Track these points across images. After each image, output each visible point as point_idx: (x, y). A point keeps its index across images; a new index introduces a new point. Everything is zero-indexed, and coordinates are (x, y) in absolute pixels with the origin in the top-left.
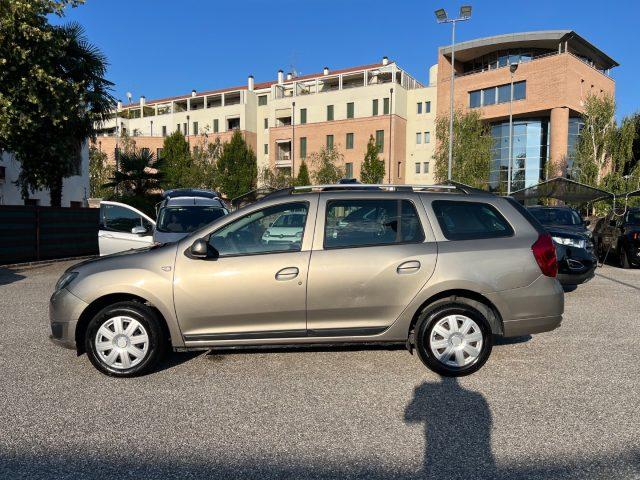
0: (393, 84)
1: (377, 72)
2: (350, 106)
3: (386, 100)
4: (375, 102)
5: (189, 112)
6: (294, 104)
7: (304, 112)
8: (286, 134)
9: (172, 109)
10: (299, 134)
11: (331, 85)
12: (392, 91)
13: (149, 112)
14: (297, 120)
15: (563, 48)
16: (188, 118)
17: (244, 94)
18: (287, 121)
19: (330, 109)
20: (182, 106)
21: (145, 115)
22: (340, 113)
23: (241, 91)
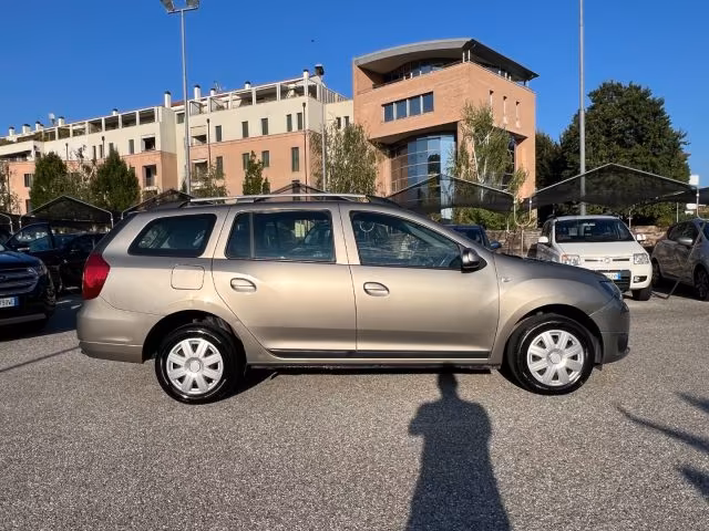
0: (306, 98)
1: (293, 86)
2: (265, 122)
3: (299, 115)
4: (289, 116)
5: (104, 133)
6: (208, 121)
7: (219, 129)
8: (201, 154)
9: (87, 130)
10: (215, 153)
11: (246, 100)
12: (304, 105)
13: (64, 133)
14: (212, 138)
15: (466, 57)
16: (103, 138)
17: (158, 111)
18: (202, 138)
19: (245, 125)
20: (96, 126)
21: (60, 137)
22: (255, 130)
23: (155, 108)
